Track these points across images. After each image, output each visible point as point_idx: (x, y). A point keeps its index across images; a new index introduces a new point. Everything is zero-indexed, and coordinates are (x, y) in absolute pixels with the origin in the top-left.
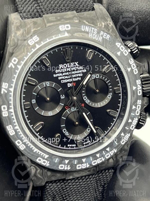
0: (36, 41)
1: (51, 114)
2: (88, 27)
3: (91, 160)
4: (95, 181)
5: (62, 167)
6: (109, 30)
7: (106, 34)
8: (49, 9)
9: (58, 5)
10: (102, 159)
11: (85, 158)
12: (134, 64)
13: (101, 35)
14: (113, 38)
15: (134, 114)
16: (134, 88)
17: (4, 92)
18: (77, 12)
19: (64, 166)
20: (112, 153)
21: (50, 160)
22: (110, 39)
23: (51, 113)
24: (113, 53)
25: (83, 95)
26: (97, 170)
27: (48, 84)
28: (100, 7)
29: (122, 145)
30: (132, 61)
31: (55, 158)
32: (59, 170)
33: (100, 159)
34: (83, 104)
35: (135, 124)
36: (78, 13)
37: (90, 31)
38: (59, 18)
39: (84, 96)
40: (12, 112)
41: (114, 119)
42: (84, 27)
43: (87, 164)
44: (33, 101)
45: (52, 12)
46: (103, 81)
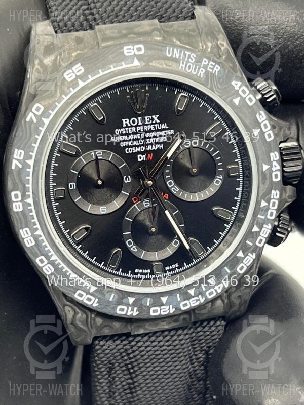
0: (78, 74)
1: (105, 211)
2: (179, 50)
3: (179, 299)
4: (189, 340)
5: (122, 310)
6: (220, 56)
7: (214, 64)
8: (107, 16)
9: (125, 8)
10: (199, 300)
11: (166, 296)
12: (267, 122)
13: (204, 65)
14: (227, 71)
15: (263, 217)
16: (265, 167)
17: (16, 165)
18: (160, 21)
19: (125, 308)
20: (219, 289)
21: (101, 296)
22: (221, 74)
23: (104, 208)
24: (224, 100)
25: (167, 177)
26: (192, 321)
27: (100, 154)
28: (206, 14)
29: (239, 274)
30: (262, 116)
31: (109, 293)
32: (116, 315)
33: (196, 298)
34: (167, 195)
35: (266, 236)
36: (162, 24)
37: (181, 58)
38: (124, 32)
39: (169, 179)
40: (30, 205)
41: (225, 225)
42: (171, 49)
43: (171, 306)
44: (71, 185)
45: (113, 21)
46: (207, 152)
